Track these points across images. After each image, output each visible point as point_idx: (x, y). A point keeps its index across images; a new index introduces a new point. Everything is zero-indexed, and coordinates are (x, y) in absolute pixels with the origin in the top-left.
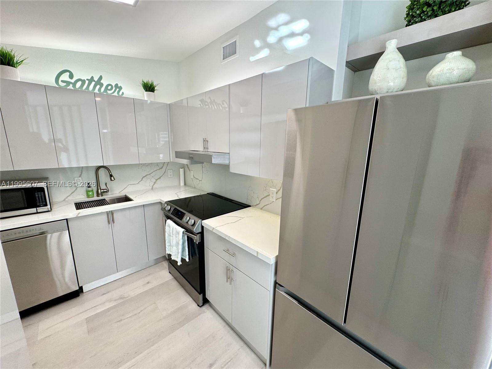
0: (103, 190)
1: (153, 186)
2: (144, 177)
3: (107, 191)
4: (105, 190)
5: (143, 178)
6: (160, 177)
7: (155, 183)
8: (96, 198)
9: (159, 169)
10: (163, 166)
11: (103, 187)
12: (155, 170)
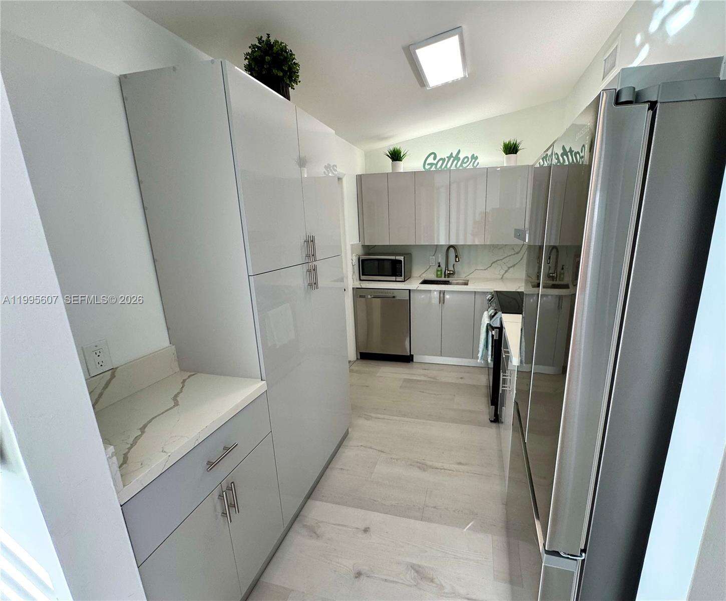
0: (450, 271)
1: (503, 275)
2: (494, 262)
3: (454, 274)
4: (451, 272)
5: (492, 264)
6: (515, 265)
7: (506, 271)
8: (443, 279)
9: (514, 254)
10: (520, 251)
11: (451, 268)
12: (509, 255)
